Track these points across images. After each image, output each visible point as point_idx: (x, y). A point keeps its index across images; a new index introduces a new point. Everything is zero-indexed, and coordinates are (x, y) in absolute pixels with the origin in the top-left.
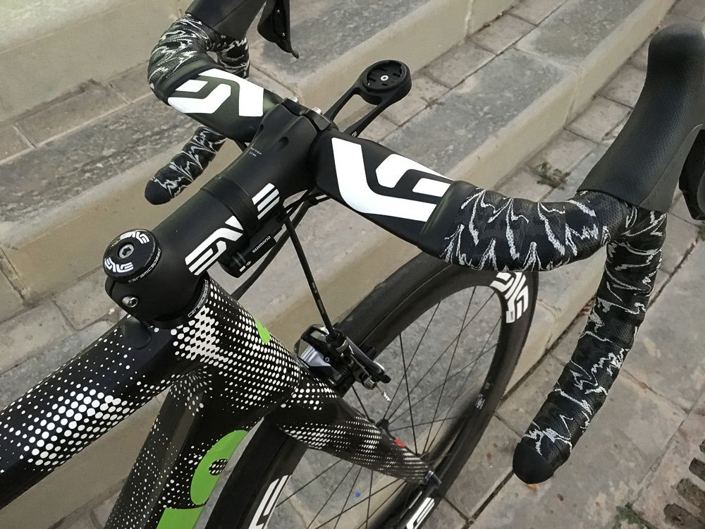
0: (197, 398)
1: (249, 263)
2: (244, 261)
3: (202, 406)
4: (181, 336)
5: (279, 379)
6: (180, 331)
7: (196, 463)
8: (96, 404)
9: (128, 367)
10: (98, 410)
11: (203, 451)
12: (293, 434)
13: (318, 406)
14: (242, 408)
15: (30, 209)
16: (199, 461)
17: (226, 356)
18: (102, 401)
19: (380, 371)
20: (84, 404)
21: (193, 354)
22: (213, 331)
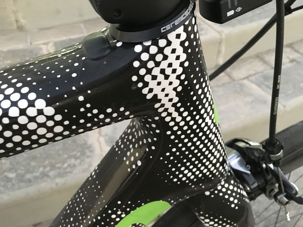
0: (137, 155)
1: (239, 9)
2: (236, 3)
3: (139, 163)
4: (145, 57)
5: (214, 165)
6: (146, 49)
7: (118, 219)
8: (23, 104)
9: (74, 75)
10: (23, 112)
11: (128, 209)
12: (206, 223)
13: (236, 205)
14: (175, 180)
16: (121, 218)
17: (180, 114)
18: (31, 104)
19: (294, 192)
20: (17, 107)
21: (151, 90)
22: (180, 70)
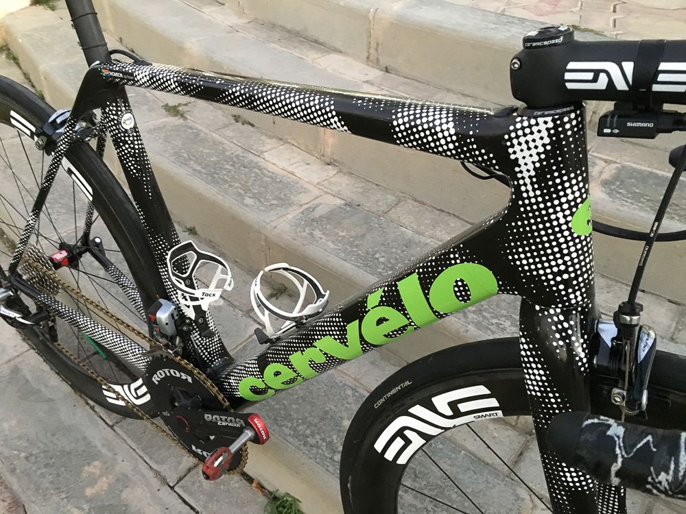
1: (616, 131)
2: (615, 126)
7: (453, 262)
11: (464, 258)
15: (630, 201)
16: (456, 263)
17: (534, 190)
21: (515, 153)
22: (541, 149)
